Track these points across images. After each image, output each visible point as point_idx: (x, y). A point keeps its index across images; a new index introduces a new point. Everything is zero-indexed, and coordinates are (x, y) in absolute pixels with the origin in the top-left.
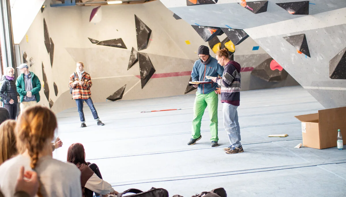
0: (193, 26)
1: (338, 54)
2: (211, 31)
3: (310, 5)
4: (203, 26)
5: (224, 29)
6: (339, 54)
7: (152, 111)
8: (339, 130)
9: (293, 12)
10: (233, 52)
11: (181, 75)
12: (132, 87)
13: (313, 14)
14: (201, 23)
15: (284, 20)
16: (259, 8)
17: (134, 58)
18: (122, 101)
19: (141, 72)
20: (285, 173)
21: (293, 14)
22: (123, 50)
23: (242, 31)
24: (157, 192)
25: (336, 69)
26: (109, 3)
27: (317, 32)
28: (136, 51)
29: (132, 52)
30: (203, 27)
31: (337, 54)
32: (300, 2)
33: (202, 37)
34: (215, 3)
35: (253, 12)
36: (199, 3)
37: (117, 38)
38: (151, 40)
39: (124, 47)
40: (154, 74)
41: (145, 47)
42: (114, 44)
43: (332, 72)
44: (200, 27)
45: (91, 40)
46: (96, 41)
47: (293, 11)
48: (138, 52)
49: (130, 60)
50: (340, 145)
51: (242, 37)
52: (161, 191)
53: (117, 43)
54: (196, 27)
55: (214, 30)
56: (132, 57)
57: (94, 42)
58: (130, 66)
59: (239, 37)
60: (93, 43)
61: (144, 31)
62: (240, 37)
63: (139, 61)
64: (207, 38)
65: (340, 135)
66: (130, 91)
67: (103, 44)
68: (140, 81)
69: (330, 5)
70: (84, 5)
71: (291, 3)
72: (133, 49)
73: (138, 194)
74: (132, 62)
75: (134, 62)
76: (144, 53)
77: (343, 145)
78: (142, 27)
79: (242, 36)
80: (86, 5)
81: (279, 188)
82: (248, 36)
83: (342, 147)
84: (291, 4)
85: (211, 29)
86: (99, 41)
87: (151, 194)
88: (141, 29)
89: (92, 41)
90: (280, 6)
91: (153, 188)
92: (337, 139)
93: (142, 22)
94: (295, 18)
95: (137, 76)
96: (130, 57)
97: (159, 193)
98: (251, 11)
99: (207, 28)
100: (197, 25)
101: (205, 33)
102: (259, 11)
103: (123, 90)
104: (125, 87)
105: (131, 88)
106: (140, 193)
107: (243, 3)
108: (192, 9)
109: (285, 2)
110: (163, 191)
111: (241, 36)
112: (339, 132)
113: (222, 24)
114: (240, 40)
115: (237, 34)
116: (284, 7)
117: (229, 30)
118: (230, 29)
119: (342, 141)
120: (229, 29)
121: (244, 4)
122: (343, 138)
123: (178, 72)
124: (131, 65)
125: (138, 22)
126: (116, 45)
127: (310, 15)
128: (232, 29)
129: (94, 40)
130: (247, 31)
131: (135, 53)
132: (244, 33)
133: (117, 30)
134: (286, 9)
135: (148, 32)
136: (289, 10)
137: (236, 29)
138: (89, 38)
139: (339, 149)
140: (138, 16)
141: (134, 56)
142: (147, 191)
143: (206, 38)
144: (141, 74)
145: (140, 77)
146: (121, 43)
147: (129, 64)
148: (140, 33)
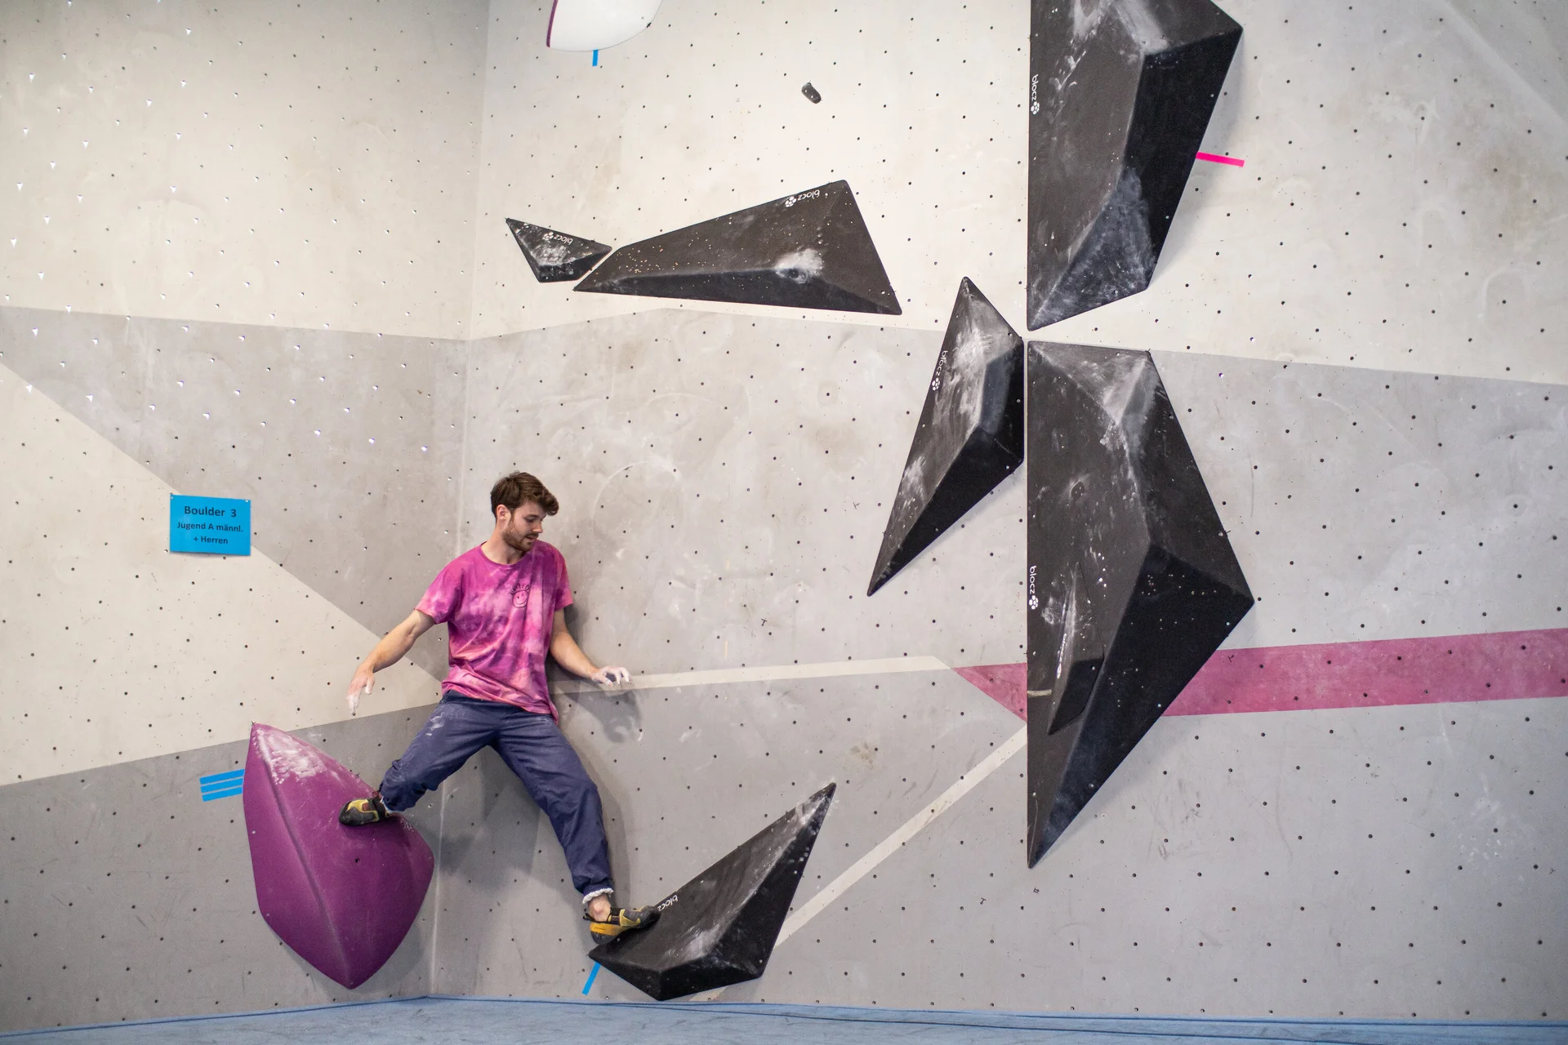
12: (907, 831)
17: (955, 429)
19: (1034, 617)
22: (848, 334)
38: (1220, 158)
39: (857, 285)
40: (1227, 645)
42: (742, 266)
45: (530, 243)
46: (578, 244)
48: (1027, 336)
49: (911, 458)
57: (560, 257)
58: (911, 536)
60: (546, 272)
63: (1023, 470)
68: (1019, 739)
72: (966, 306)
86: (599, 250)
88: (1081, 22)
95: (986, 676)
103: (781, 853)
104: (806, 821)
105: (891, 843)
124: (915, 517)
129: (558, 239)
131: (978, 354)
138: (513, 226)
141: (959, 395)
144: (1029, 653)
145: (1025, 692)
146: (817, 247)
147: (898, 502)
148: (1069, 81)
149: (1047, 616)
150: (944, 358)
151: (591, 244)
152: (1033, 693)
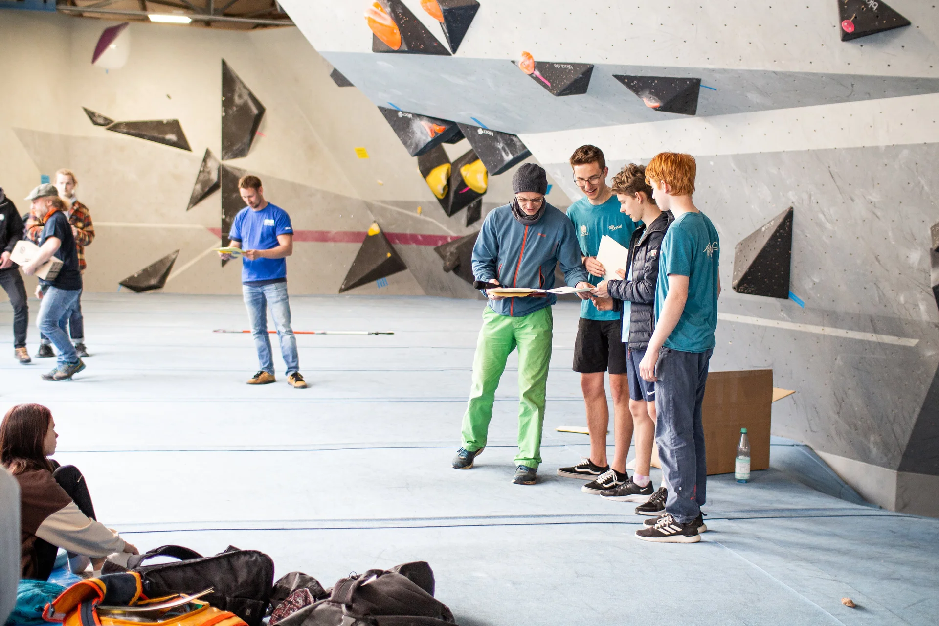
0: (382, 109)
1: (760, 230)
2: (430, 128)
3: (701, 89)
4: (409, 113)
5: (467, 126)
6: (763, 229)
7: (244, 332)
8: (744, 430)
9: (657, 104)
10: (481, 192)
11: (334, 240)
12: (196, 260)
13: (707, 115)
14: (405, 105)
15: (630, 122)
16: (567, 82)
17: (209, 180)
18: (164, 294)
19: (224, 221)
20: (595, 533)
21: (656, 109)
22: (181, 154)
23: (514, 139)
24: (243, 559)
25: (751, 268)
26: (154, 17)
27: (712, 163)
28: (215, 160)
29: (205, 160)
30: (410, 116)
31: (757, 228)
32: (678, 79)
33: (405, 143)
34: (450, 54)
35: (550, 90)
36: (407, 50)
37: (165, 116)
38: (261, 134)
39: (182, 144)
41: (241, 153)
42: (156, 135)
43: (741, 275)
44: (400, 115)
45: (91, 115)
46: (106, 119)
47: (657, 101)
48: (222, 162)
49: (196, 183)
50: (743, 469)
51: (513, 156)
52: (254, 558)
53: (166, 133)
54: (390, 114)
55: (439, 129)
56: (202, 176)
57: (101, 121)
58: (196, 200)
59: (503, 154)
60: (96, 123)
61: (244, 108)
62: (508, 155)
63: (220, 190)
64: (417, 145)
65: (745, 445)
66: (189, 268)
67: (125, 130)
68: (220, 243)
69: (754, 97)
70: (80, 15)
71: (653, 79)
72: (208, 154)
73: (187, 561)
74: (203, 189)
75: (207, 190)
76: (239, 170)
77: (748, 471)
78: (240, 96)
79: (511, 153)
80: (85, 14)
81: (576, 573)
82: (528, 154)
83: (746, 477)
84: (654, 82)
85: (430, 124)
86: (112, 122)
87: (224, 563)
88: (237, 101)
89: (95, 119)
90: (624, 83)
91: (231, 548)
92: (736, 453)
93: (242, 83)
94: (658, 120)
95: (213, 230)
96: (199, 176)
97: (247, 563)
98: (545, 86)
99: (421, 120)
100: (396, 109)
101: (413, 133)
102: (565, 90)
103: (170, 263)
104: (174, 257)
105: (192, 262)
106: (193, 561)
107: (527, 62)
108: (386, 62)
109: (639, 75)
110: (260, 560)
111: (510, 151)
112: (743, 435)
113: (462, 113)
114: (505, 163)
115: (500, 146)
116: (634, 85)
117: (480, 132)
118: (483, 129)
119: (748, 459)
120: (478, 128)
121: (527, 67)
122: (751, 452)
123: (328, 232)
124: (199, 197)
125: (229, 81)
126: (161, 136)
127: (700, 116)
128: (487, 130)
129: (100, 116)
130: (527, 140)
131: (213, 166)
132: (518, 144)
133: (169, 97)
134: (637, 94)
135: (255, 111)
136: (646, 97)
137: (498, 132)
138: (86, 110)
139: (739, 481)
140: (232, 65)
141: (209, 173)
142: (213, 555)
143: (413, 146)
144: (222, 226)
145: (220, 234)
146: (175, 134)
147: (193, 193)
148: (234, 113)
149: (228, 220)
150: (204, 163)
151: (110, 120)
152: (224, 234)
